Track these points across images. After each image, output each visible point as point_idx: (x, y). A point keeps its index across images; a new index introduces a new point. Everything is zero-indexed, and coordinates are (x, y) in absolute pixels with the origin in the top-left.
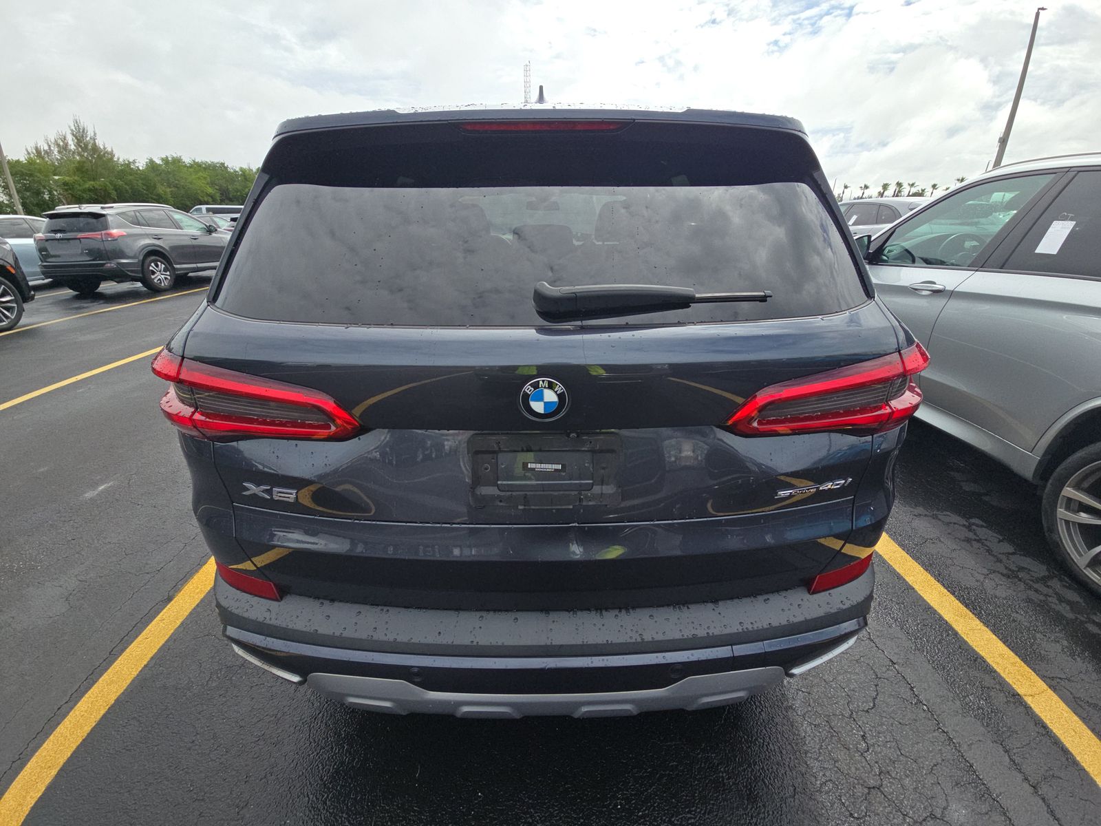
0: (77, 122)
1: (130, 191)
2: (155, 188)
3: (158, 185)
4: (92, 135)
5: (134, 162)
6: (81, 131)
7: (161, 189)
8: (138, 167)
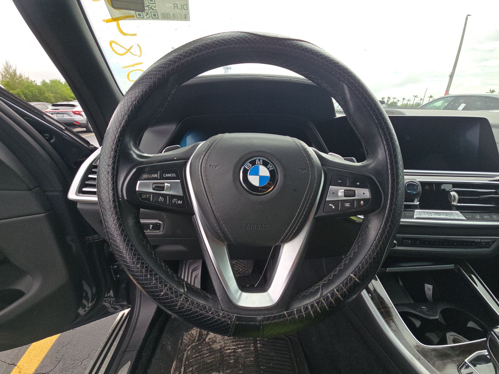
0: (7, 63)
1: (31, 95)
2: (44, 93)
3: (46, 93)
4: (15, 69)
5: (34, 81)
6: (9, 67)
7: (47, 94)
8: (36, 84)
